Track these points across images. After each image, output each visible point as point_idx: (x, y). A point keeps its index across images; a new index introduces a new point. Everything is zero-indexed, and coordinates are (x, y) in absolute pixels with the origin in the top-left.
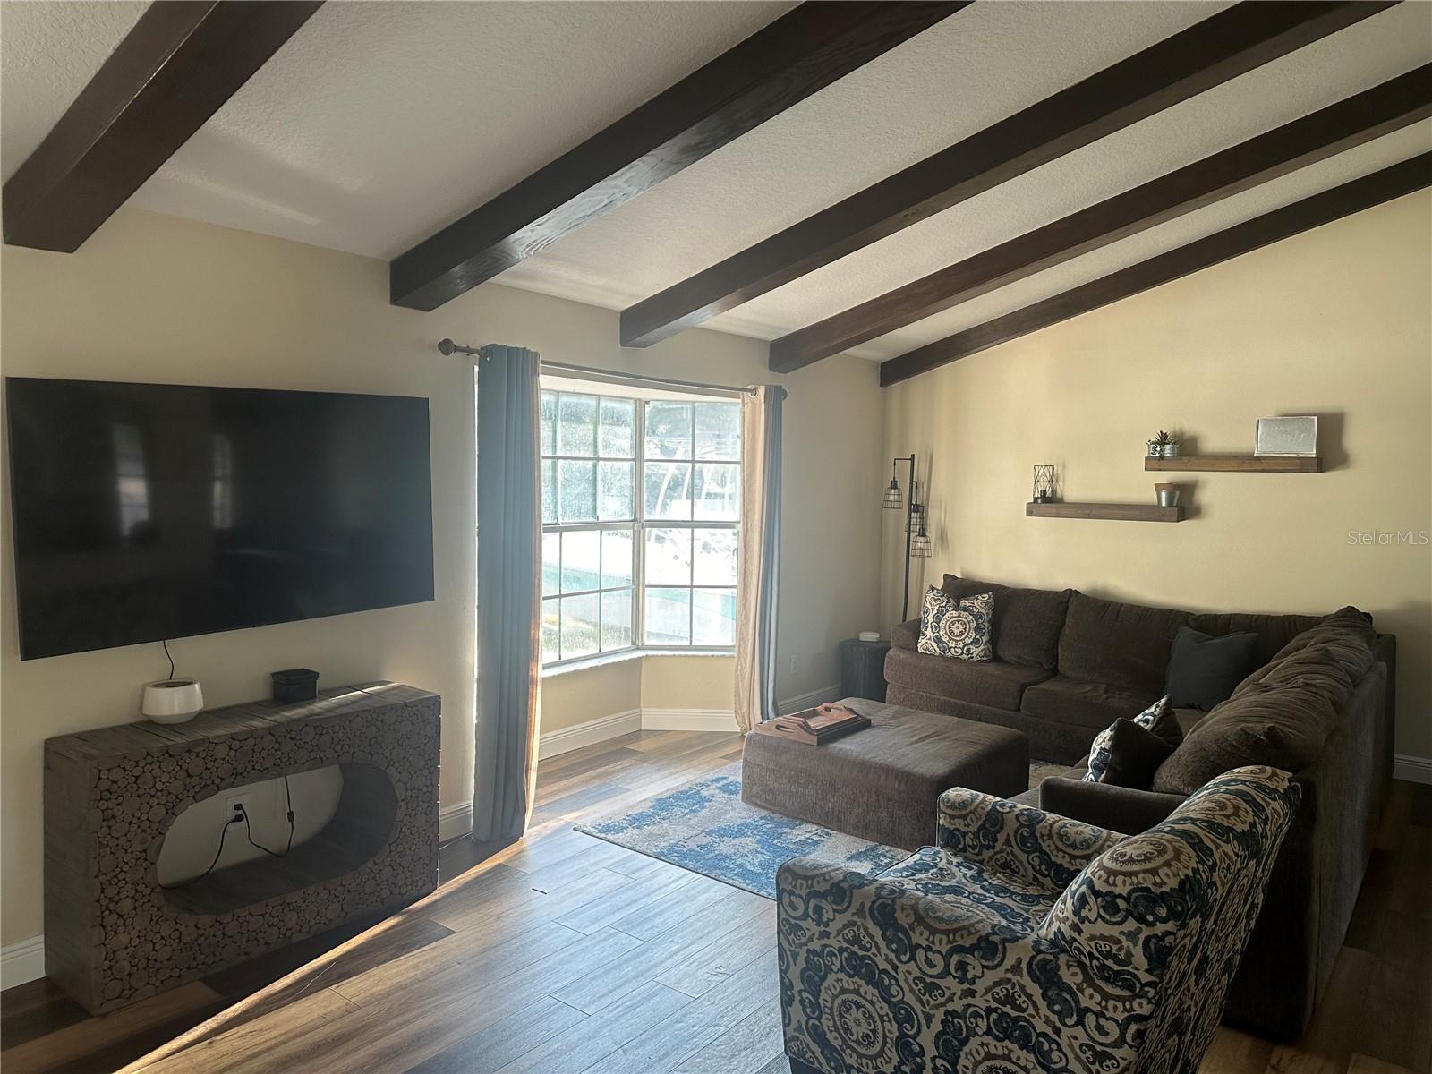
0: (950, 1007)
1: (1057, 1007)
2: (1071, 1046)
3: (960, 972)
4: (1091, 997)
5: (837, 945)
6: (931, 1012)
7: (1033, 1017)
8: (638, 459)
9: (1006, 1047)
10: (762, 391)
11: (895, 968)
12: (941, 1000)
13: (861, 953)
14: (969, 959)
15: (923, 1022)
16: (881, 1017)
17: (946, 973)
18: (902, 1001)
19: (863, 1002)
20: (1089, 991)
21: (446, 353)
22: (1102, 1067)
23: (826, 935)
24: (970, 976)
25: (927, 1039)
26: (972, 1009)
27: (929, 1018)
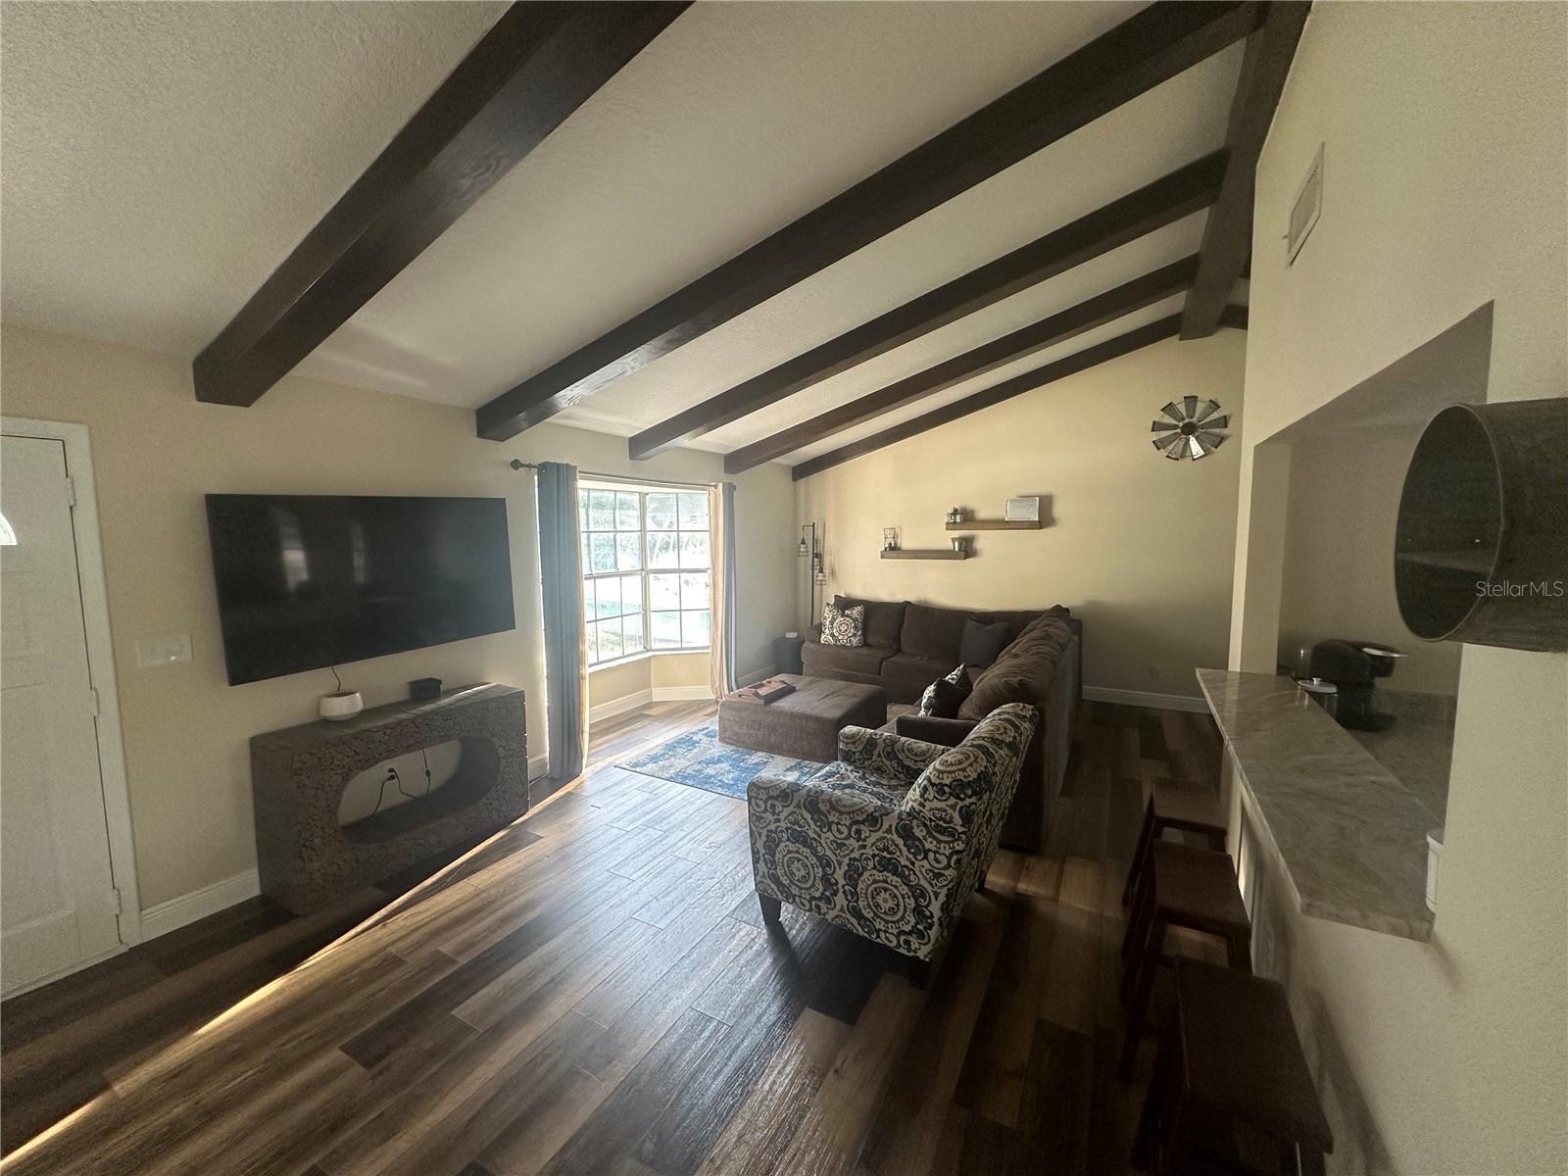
0: (852, 856)
1: (912, 851)
2: (921, 871)
3: (857, 835)
4: (931, 842)
5: (785, 826)
6: (841, 860)
7: (899, 857)
11: (819, 836)
12: (847, 852)
13: (799, 829)
14: (862, 827)
15: (837, 866)
16: (812, 865)
17: (849, 836)
18: (824, 855)
19: (801, 857)
20: (930, 840)
22: (938, 881)
23: (779, 820)
24: (863, 837)
25: (839, 875)
26: (865, 856)
27: (840, 863)
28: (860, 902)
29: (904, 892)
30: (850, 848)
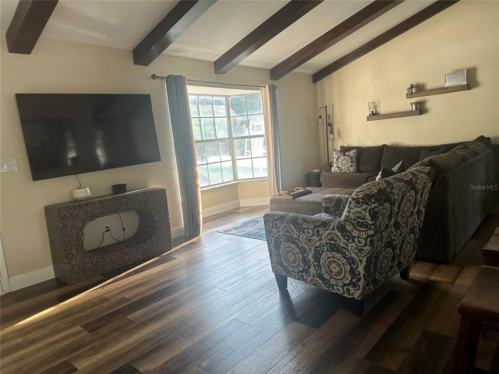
0: (316, 245)
1: (346, 238)
2: (351, 249)
3: (317, 234)
4: (356, 232)
5: (282, 234)
6: (311, 248)
7: (339, 242)
8: (229, 117)
9: (333, 254)
10: (267, 87)
12: (313, 243)
13: (289, 235)
14: (320, 229)
15: (309, 252)
16: (297, 253)
17: (313, 235)
18: (302, 247)
19: (291, 250)
21: (154, 79)
22: (361, 254)
23: (279, 231)
24: (320, 234)
25: (310, 257)
26: (322, 244)
27: (310, 250)
28: (322, 270)
29: (343, 262)
30: (315, 241)
